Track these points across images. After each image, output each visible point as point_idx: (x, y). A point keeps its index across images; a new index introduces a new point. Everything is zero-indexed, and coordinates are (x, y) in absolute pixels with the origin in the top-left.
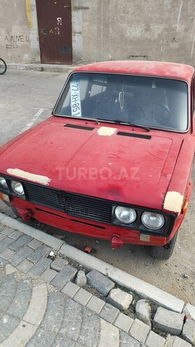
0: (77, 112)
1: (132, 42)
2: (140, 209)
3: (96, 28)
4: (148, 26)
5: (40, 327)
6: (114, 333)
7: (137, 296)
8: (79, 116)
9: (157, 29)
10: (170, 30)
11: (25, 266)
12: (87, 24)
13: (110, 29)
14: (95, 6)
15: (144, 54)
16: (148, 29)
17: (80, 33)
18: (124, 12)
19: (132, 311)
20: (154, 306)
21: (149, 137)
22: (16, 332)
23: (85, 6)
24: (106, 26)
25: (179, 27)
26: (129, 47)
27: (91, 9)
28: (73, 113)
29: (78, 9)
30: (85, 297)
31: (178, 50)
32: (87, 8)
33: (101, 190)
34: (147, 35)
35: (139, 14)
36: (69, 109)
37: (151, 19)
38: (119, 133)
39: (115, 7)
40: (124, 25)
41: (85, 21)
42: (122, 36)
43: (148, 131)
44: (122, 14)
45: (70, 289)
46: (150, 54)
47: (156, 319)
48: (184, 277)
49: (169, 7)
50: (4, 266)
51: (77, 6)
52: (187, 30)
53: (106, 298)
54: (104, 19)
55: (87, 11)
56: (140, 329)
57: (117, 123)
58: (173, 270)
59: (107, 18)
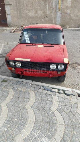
0: (28, 41)
1: (31, 18)
2: (57, 64)
3: (16, 12)
4: (37, 11)
5: (36, 99)
7: (59, 90)
8: (29, 42)
9: (40, 13)
10: (45, 13)
11: (24, 88)
12: (12, 11)
13: (22, 13)
14: (15, 4)
15: (36, 22)
16: (36, 13)
17: (10, 14)
18: (27, 6)
20: (64, 91)
21: (54, 47)
22: (30, 101)
23: (10, 3)
24: (20, 11)
25: (48, 12)
26: (30, 20)
27: (13, 5)
28: (27, 42)
29: (8, 5)
30: (45, 92)
31: (48, 20)
32: (11, 5)
33: (46, 60)
34: (36, 15)
35: (32, 7)
36: (25, 41)
37: (37, 9)
38: (44, 46)
39: (23, 4)
40: (27, 11)
41: (11, 9)
42: (27, 16)
43: (52, 45)
44: (26, 7)
45: (40, 90)
46: (38, 22)
47: (66, 93)
48: (69, 85)
49: (43, 4)
50: (18, 89)
51: (7, 3)
52: (51, 13)
53: (51, 91)
54: (19, 9)
55: (12, 6)
57: (42, 44)
58: (66, 84)
59: (20, 9)
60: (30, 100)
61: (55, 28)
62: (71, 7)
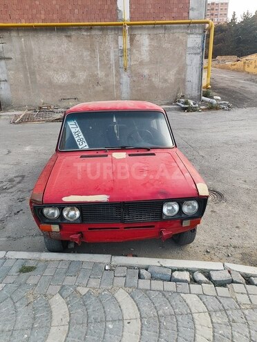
0: (83, 145)
1: (61, 87)
2: (181, 201)
3: (22, 76)
4: (73, 73)
5: (141, 318)
6: (195, 298)
7: (192, 272)
8: (87, 147)
9: (82, 76)
10: (94, 76)
11: (93, 283)
12: (12, 72)
13: (38, 77)
14: (19, 56)
15: (74, 96)
16: (73, 76)
17: (6, 81)
18: (49, 61)
19: (194, 281)
20: (207, 274)
21: (154, 154)
22: (126, 329)
23: (7, 56)
24: (33, 73)
25: (101, 74)
26: (59, 91)
27: (14, 59)
28: (80, 147)
31: (103, 91)
32: (11, 59)
33: (153, 194)
34: (74, 81)
35: (63, 63)
36: (73, 143)
37: (75, 67)
38: (130, 155)
39: (39, 57)
40: (51, 73)
41: (9, 70)
42: (51, 83)
43: (149, 150)
44: (47, 64)
45: (144, 284)
46: (79, 96)
47: (214, 278)
49: (89, 58)
52: (107, 75)
53: (171, 279)
54: (30, 68)
55: (10, 61)
56: (209, 288)
57: (123, 149)
58: (198, 250)
59: (32, 67)
60: (126, 322)
61: (148, 108)
62: (151, 62)
